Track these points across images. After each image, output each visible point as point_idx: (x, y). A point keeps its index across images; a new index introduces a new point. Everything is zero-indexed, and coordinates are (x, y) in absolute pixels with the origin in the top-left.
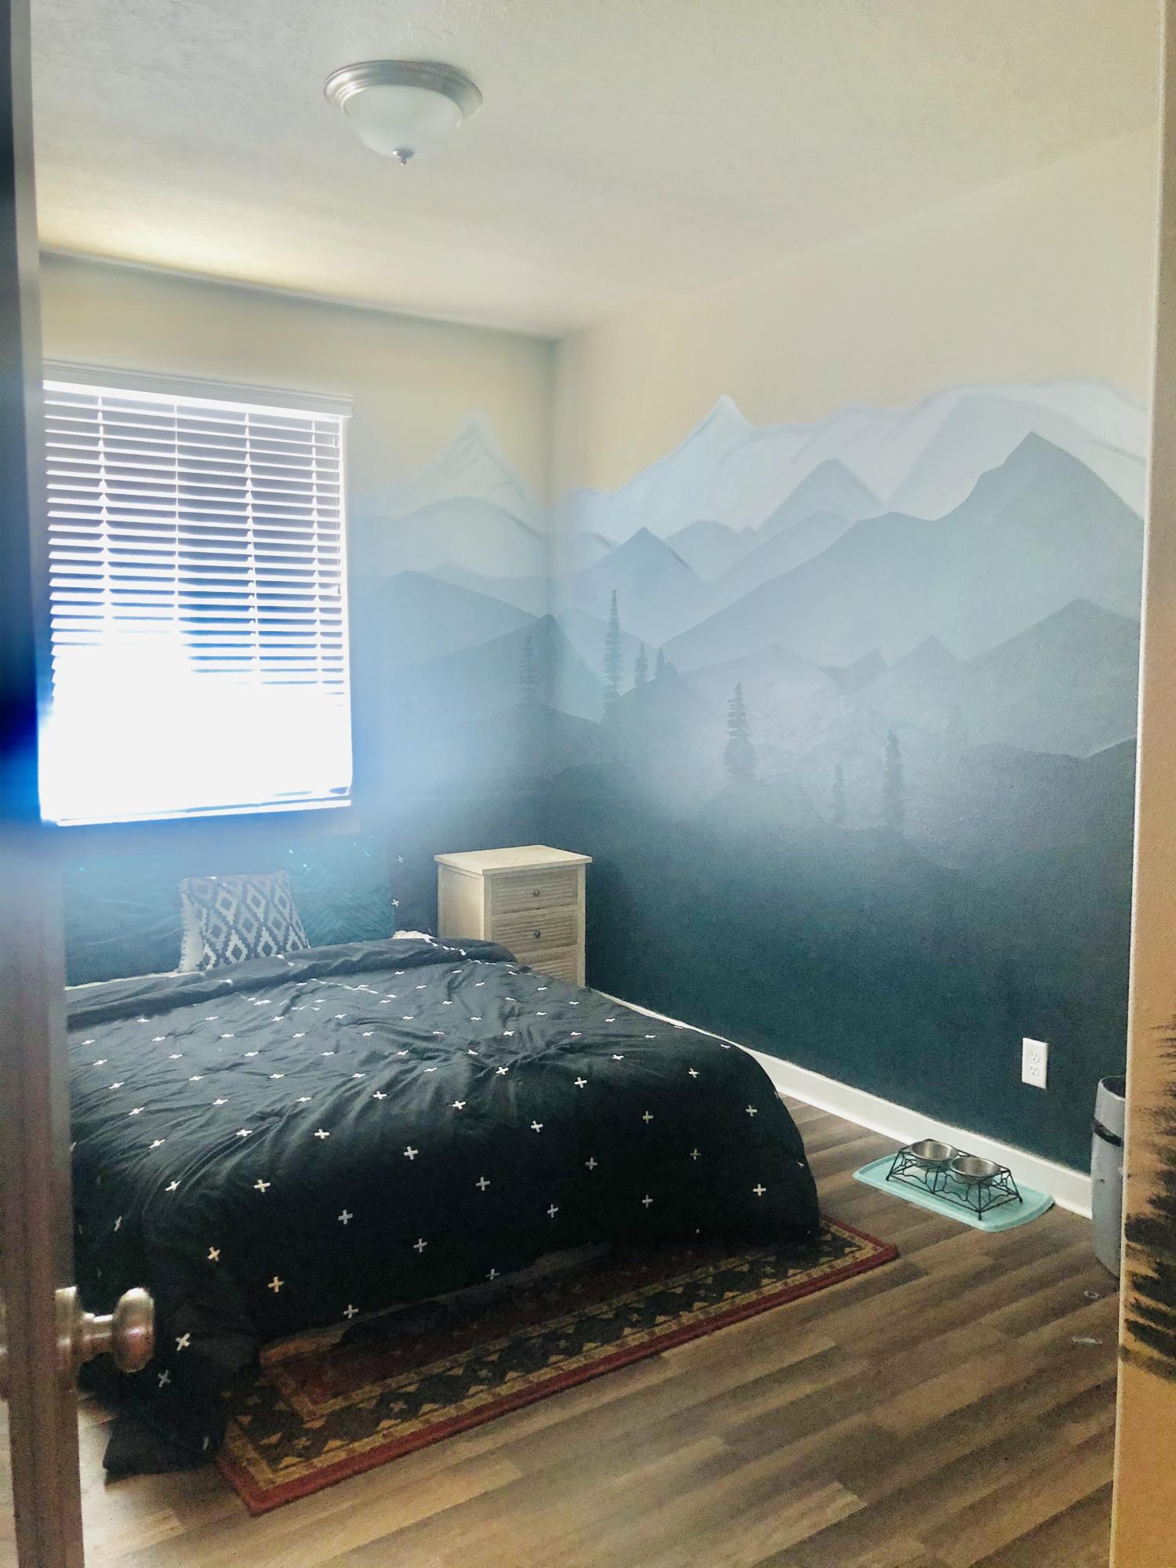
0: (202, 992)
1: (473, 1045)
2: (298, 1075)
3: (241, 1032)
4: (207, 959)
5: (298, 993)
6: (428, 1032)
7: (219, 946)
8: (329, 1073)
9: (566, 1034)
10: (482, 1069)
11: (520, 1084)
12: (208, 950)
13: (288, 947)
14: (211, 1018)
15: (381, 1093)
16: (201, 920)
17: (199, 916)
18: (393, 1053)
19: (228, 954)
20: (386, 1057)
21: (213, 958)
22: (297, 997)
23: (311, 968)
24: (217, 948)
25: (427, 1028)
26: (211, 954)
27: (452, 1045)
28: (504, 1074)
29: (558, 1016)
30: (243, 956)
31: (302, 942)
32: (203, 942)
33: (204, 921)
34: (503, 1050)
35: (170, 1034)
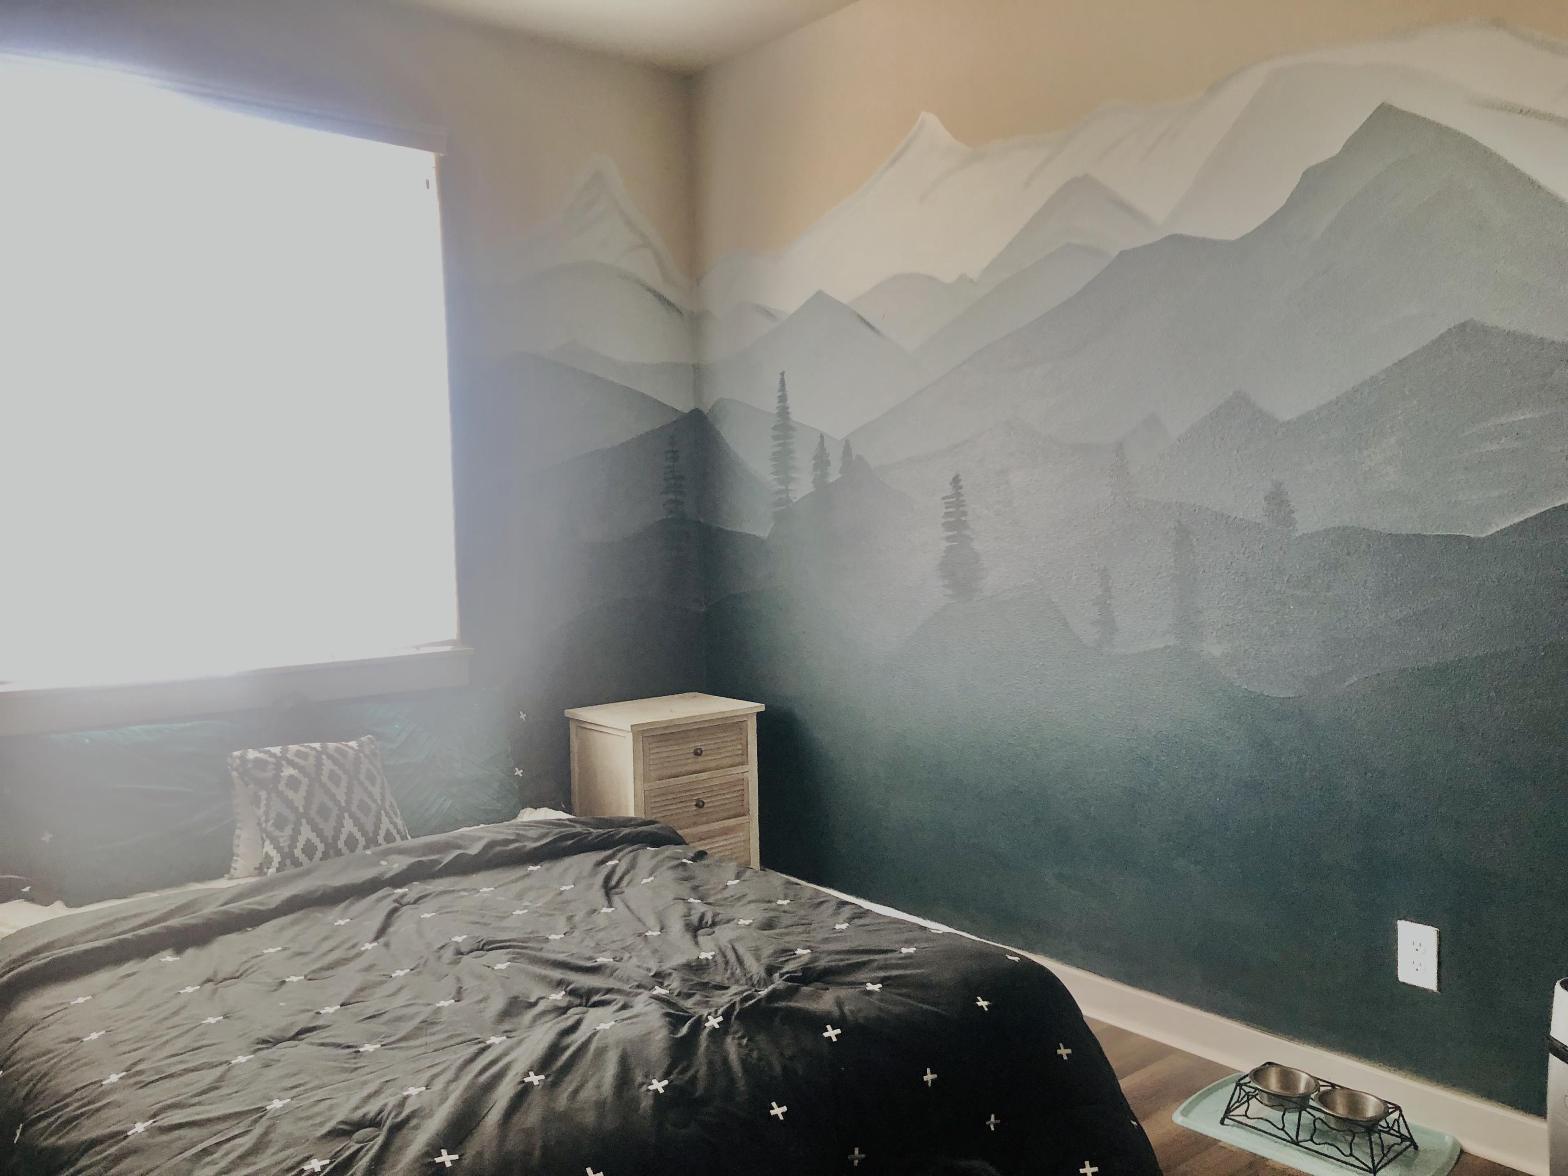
0: (260, 911)
1: (660, 978)
2: (403, 1044)
3: (314, 972)
4: (268, 859)
5: (397, 905)
6: (590, 958)
7: (284, 842)
8: (451, 1037)
9: (788, 952)
10: (684, 1020)
11: (745, 1041)
12: (269, 848)
13: (381, 839)
14: (271, 950)
15: (536, 1074)
16: (259, 808)
17: (256, 801)
18: (542, 998)
19: (298, 852)
20: (534, 1005)
21: (277, 859)
22: (394, 911)
23: (411, 867)
24: (282, 845)
25: (589, 953)
26: (273, 853)
27: (628, 980)
28: (717, 1026)
29: (769, 925)
30: (319, 854)
31: (399, 832)
32: (262, 838)
33: (263, 808)
34: (705, 986)
35: (209, 980)
